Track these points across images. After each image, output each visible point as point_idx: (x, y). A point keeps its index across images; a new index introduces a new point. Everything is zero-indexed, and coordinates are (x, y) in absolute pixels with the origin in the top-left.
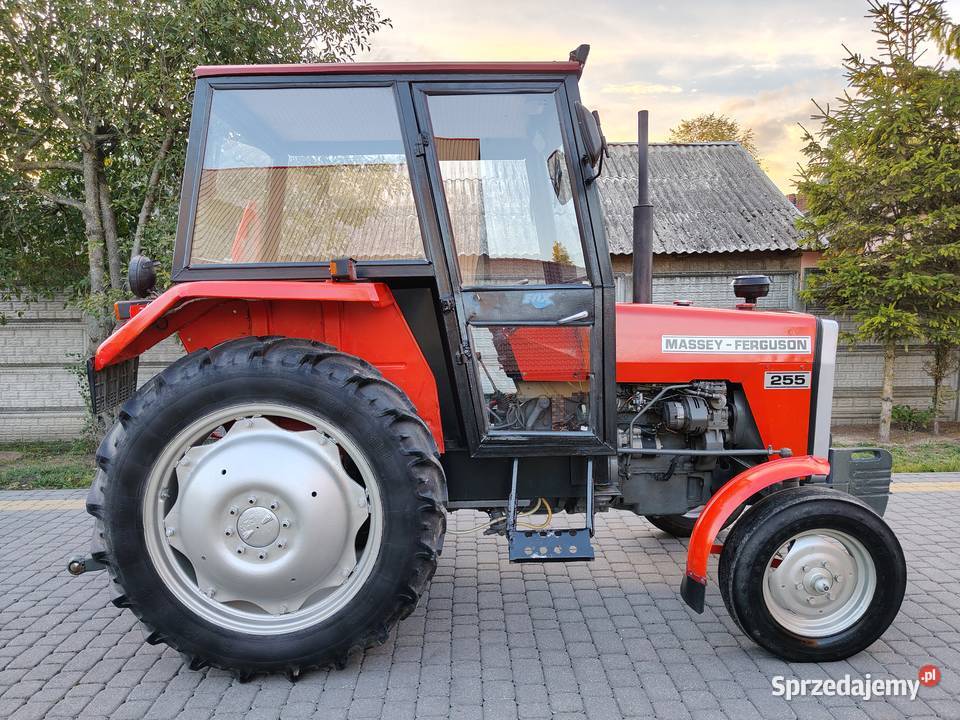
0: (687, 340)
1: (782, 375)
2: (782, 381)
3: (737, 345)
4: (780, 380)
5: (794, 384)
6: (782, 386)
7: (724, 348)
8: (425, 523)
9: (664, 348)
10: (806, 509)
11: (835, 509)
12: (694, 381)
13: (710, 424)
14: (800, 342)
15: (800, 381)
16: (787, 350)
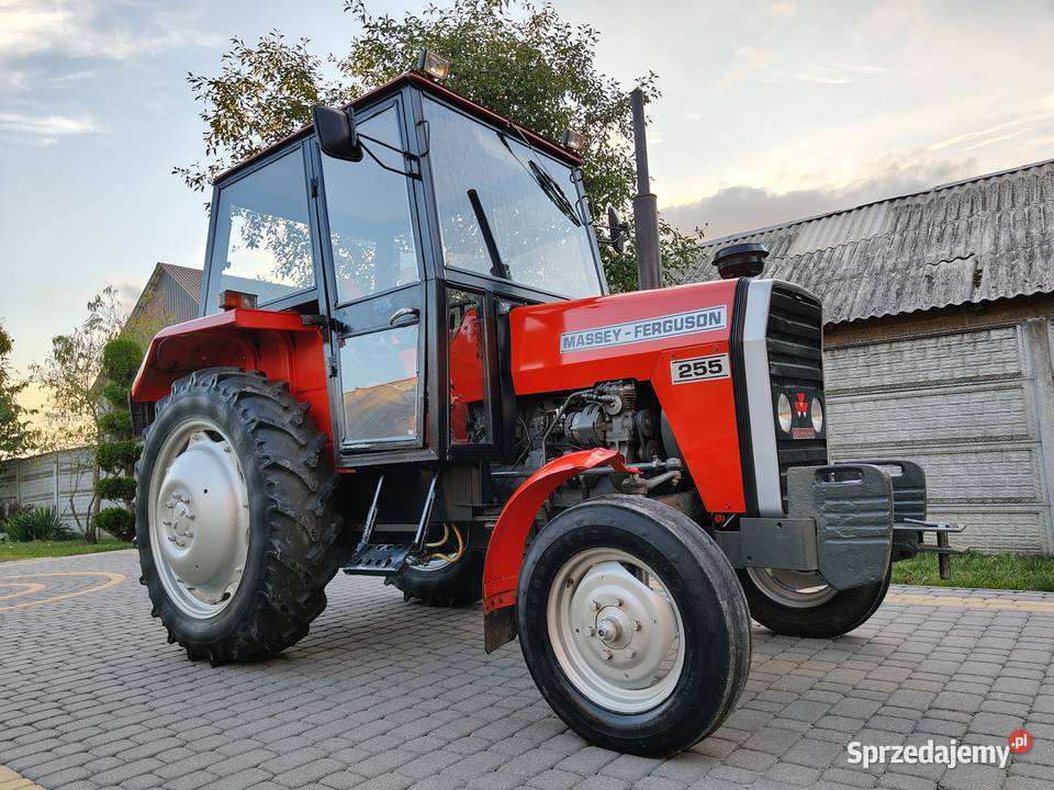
0: (585, 335)
1: (691, 363)
2: (692, 372)
3: (637, 332)
4: (689, 370)
5: (708, 374)
6: (693, 378)
7: (623, 338)
9: (562, 349)
12: (598, 384)
13: (608, 434)
14: (712, 315)
15: (716, 369)
16: (696, 328)
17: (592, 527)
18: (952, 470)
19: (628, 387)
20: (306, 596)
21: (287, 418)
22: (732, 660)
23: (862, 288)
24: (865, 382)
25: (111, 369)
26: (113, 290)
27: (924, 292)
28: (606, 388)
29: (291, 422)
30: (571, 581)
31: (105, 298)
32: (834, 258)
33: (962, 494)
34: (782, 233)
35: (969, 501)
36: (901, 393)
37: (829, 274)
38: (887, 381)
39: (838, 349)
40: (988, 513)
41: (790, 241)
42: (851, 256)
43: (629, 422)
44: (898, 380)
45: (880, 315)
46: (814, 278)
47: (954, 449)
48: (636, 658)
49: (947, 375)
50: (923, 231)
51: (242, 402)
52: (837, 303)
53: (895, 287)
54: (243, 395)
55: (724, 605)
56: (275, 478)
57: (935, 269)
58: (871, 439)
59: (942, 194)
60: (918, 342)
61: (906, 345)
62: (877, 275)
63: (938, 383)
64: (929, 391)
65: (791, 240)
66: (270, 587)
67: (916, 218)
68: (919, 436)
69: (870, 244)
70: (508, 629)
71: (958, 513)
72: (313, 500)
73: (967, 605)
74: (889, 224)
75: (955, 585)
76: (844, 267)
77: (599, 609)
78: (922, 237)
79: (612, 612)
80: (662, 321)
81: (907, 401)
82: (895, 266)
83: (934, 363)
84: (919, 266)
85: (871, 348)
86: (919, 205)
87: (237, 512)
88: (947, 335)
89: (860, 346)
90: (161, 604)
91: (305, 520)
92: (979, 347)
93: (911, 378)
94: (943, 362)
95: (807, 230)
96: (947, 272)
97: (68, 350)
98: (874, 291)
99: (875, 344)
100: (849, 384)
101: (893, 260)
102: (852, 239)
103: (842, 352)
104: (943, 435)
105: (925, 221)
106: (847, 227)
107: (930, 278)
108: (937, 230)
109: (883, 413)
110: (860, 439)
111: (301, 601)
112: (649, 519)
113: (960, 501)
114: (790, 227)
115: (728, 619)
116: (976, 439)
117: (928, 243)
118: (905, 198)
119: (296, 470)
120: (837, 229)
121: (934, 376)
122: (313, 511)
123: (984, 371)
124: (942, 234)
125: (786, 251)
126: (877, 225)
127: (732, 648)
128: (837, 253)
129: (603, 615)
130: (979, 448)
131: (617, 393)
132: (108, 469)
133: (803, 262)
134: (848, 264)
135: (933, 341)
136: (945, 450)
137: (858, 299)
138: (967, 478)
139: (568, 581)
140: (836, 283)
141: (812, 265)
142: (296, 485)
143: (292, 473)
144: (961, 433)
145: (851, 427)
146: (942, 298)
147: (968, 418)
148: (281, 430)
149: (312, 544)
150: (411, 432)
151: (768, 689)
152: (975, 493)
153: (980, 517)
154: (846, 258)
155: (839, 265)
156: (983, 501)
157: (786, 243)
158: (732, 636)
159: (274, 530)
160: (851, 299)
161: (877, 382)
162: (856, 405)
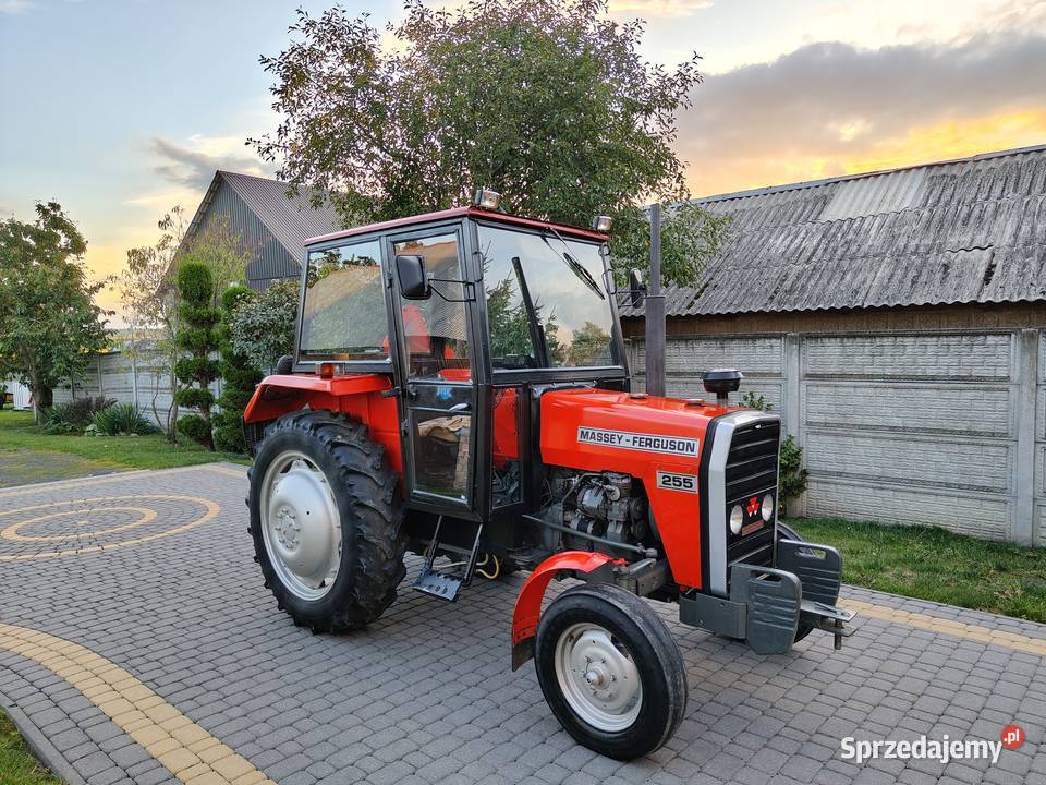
0: (596, 433)
1: (672, 476)
2: (671, 482)
3: (634, 442)
4: (670, 480)
5: (682, 487)
6: (672, 487)
7: (624, 444)
8: (361, 546)
9: (579, 439)
10: (578, 601)
11: (599, 608)
12: (603, 472)
13: (609, 513)
14: (689, 444)
15: (688, 485)
16: (676, 451)
17: (588, 610)
18: (936, 457)
19: (625, 481)
20: (383, 595)
21: (369, 463)
22: (671, 713)
23: (881, 270)
24: (868, 370)
25: (185, 292)
26: (180, 209)
27: (937, 284)
28: (610, 475)
29: (372, 467)
30: (572, 637)
31: (174, 216)
32: (862, 232)
33: (942, 479)
34: (818, 192)
35: (948, 485)
36: (900, 384)
37: (854, 248)
38: (888, 371)
39: (848, 336)
40: (963, 497)
41: (824, 203)
42: (879, 230)
43: (624, 507)
44: (898, 371)
45: (892, 305)
46: (839, 252)
47: (940, 439)
48: (611, 698)
49: (943, 372)
50: (952, 210)
51: (335, 449)
52: (855, 285)
53: (912, 273)
54: (335, 445)
55: (668, 679)
56: (360, 513)
57: (953, 256)
58: (869, 421)
59: (980, 166)
60: (920, 339)
61: (909, 341)
62: (899, 256)
63: (933, 378)
64: (925, 385)
65: (825, 201)
66: (357, 591)
67: (948, 192)
68: (910, 424)
69: (899, 219)
70: (529, 651)
71: (936, 495)
72: (389, 528)
73: (893, 620)
74: (922, 196)
75: (896, 592)
76: (870, 243)
77: (589, 661)
78: (949, 216)
79: (598, 666)
80: (653, 438)
81: (904, 391)
82: (918, 247)
83: (933, 359)
84: (939, 251)
85: (878, 340)
86: (954, 177)
87: (331, 529)
88: (947, 336)
89: (867, 337)
90: (272, 580)
91: (384, 545)
92: (975, 349)
93: (911, 371)
94: (941, 360)
95: (844, 189)
96: (965, 262)
97: (143, 262)
98: (892, 275)
99: (882, 336)
100: (853, 370)
101: (916, 241)
102: (883, 210)
103: (850, 340)
104: (931, 425)
105: (956, 197)
106: (882, 193)
107: (946, 267)
108: (966, 209)
109: (882, 400)
110: (858, 420)
111: (380, 598)
112: (625, 614)
113: (940, 484)
114: (827, 185)
115: (670, 688)
116: (961, 432)
117: (953, 224)
118: (941, 165)
119: (377, 507)
120: (871, 195)
121: (931, 371)
122: (389, 537)
123: (976, 372)
124: (969, 215)
125: (819, 214)
126: (908, 196)
127: (671, 706)
128: (866, 225)
129: (591, 667)
130: (963, 440)
131: (617, 485)
132: (184, 380)
133: (833, 231)
134: (874, 239)
135: (934, 339)
136: (932, 438)
137: (875, 284)
138: (948, 466)
139: (571, 636)
140: (859, 261)
141: (840, 235)
142: (377, 518)
143: (374, 509)
144: (948, 425)
145: (851, 409)
146: (952, 292)
147: (957, 413)
148: (365, 475)
149: (387, 560)
150: (463, 497)
151: (711, 701)
152: (954, 479)
153: (956, 500)
154: (873, 232)
155: (865, 240)
156: (960, 487)
157: (819, 206)
158: (672, 699)
159: (360, 550)
160: (868, 282)
161: (879, 371)
162: (858, 390)
